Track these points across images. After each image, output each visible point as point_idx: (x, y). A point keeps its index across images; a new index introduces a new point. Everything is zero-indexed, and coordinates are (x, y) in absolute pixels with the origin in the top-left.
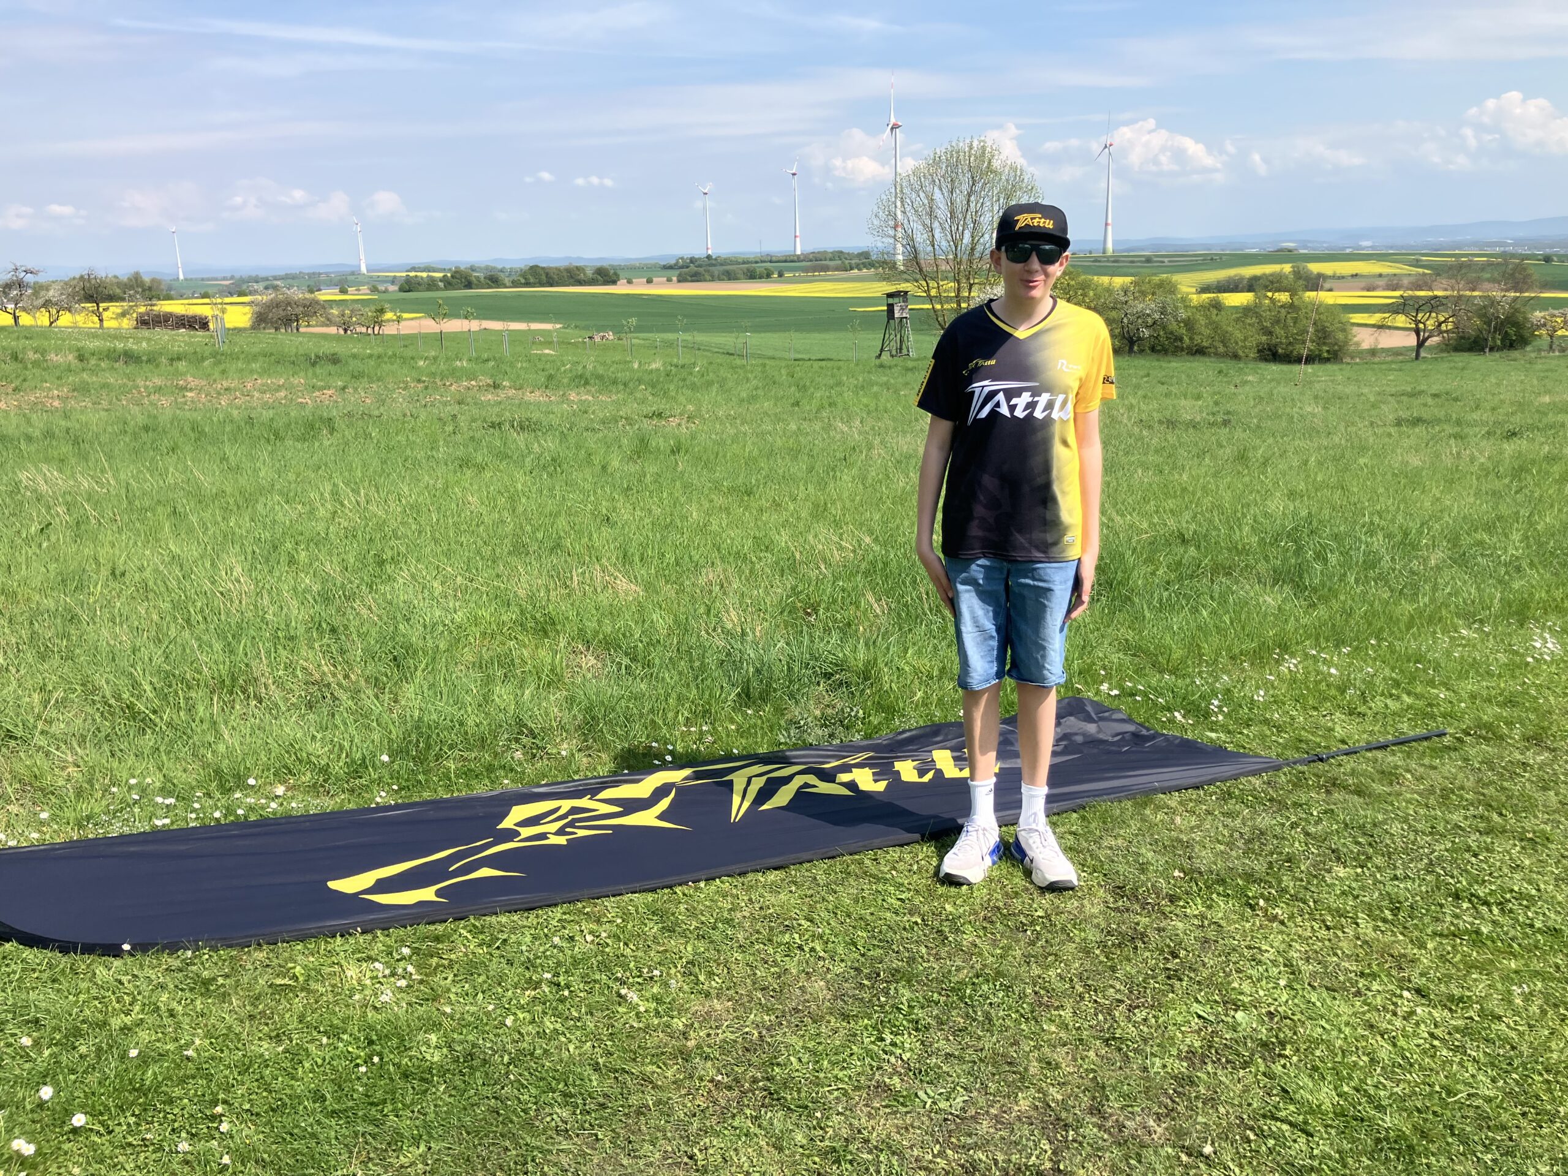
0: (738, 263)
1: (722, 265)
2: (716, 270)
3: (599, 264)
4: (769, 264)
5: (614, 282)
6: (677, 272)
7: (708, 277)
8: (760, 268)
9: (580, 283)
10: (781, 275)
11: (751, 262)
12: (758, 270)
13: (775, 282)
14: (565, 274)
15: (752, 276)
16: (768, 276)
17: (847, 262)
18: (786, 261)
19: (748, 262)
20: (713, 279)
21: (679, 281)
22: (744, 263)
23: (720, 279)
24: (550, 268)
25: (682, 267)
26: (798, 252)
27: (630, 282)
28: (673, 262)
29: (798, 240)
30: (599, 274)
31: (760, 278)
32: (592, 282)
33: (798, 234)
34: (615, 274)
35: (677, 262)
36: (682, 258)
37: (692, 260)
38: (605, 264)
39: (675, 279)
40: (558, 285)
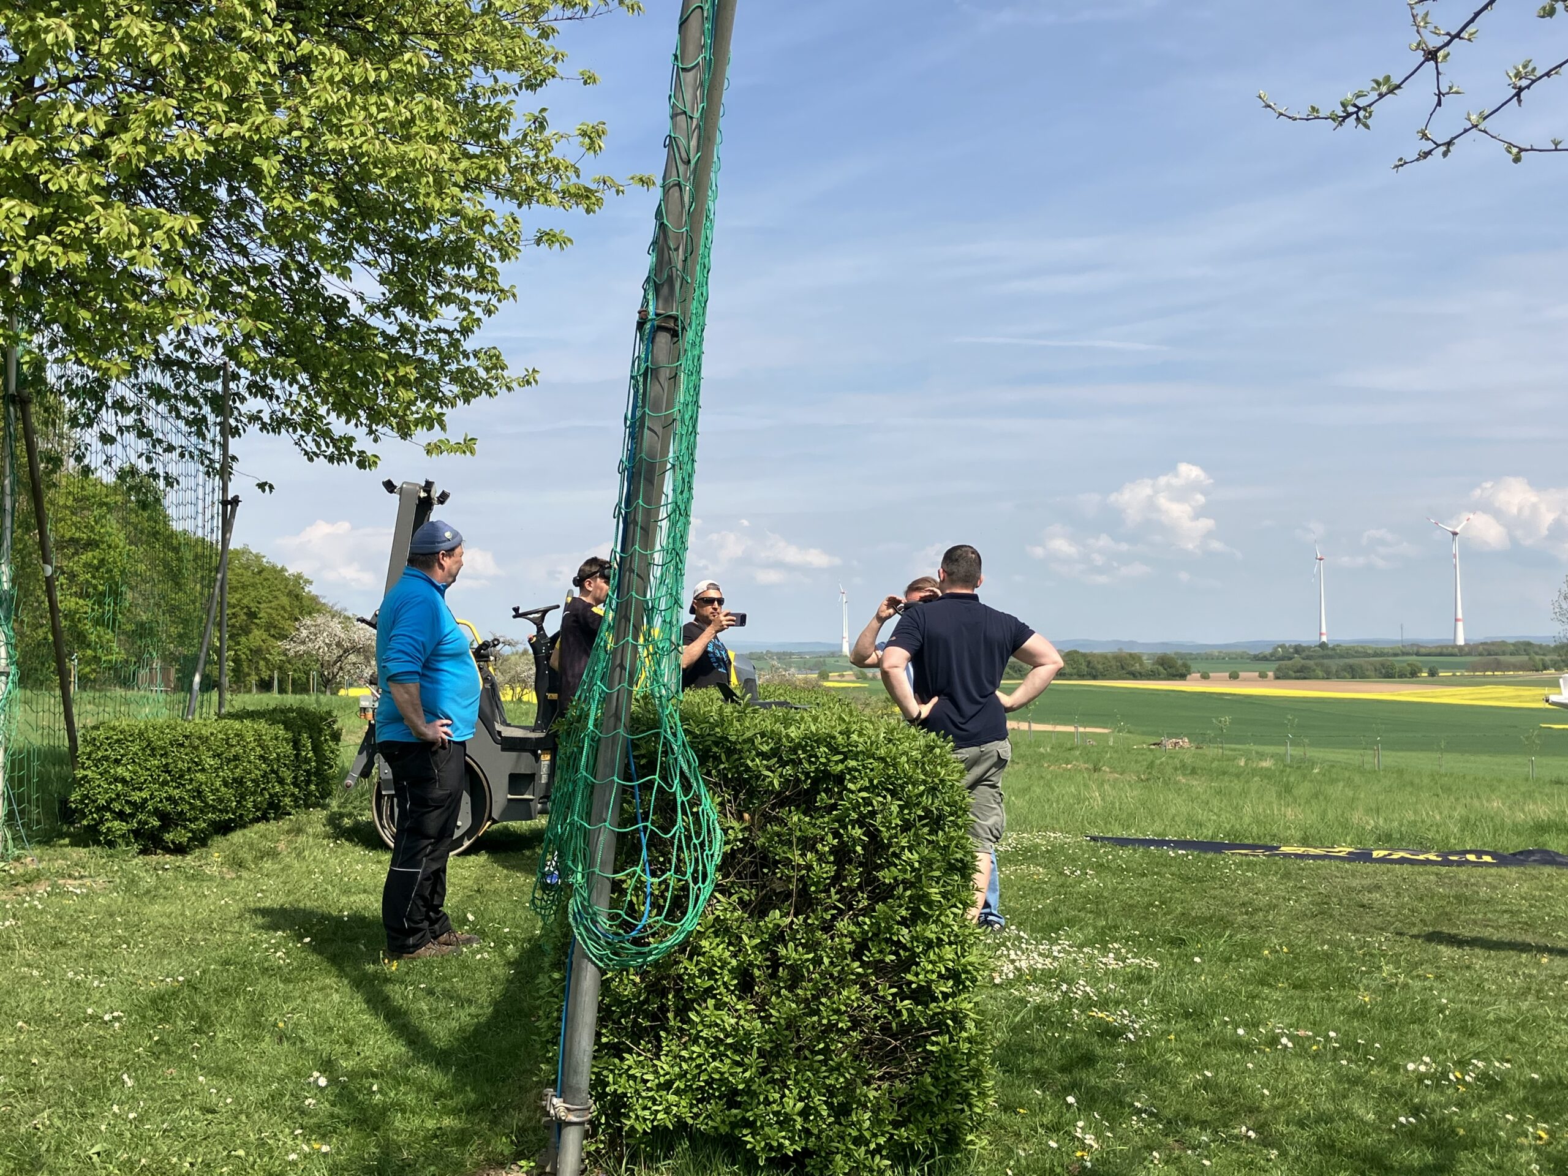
0: (1367, 655)
1: (1342, 657)
2: (1333, 664)
3: (1160, 651)
4: (1414, 658)
5: (1182, 677)
6: (1275, 665)
7: (1320, 674)
8: (1401, 663)
9: (1135, 676)
10: (1433, 673)
11: (1387, 655)
12: (1397, 665)
13: (1425, 683)
14: (1113, 663)
15: (1388, 674)
16: (1414, 674)
17: (1537, 658)
18: (1441, 655)
19: (1382, 654)
20: (1328, 675)
21: (1277, 678)
22: (1376, 655)
23: (1338, 676)
24: (1093, 655)
25: (1279, 659)
26: (1461, 642)
27: (1205, 677)
28: (1268, 651)
29: (1460, 625)
30: (1162, 665)
31: (1400, 677)
32: (1152, 675)
33: (1460, 616)
34: (1185, 665)
35: (1275, 649)
36: (1282, 646)
37: (1298, 649)
38: (1170, 652)
39: (1271, 674)
40: (1104, 677)
